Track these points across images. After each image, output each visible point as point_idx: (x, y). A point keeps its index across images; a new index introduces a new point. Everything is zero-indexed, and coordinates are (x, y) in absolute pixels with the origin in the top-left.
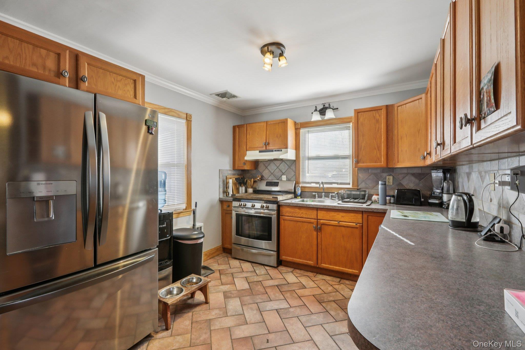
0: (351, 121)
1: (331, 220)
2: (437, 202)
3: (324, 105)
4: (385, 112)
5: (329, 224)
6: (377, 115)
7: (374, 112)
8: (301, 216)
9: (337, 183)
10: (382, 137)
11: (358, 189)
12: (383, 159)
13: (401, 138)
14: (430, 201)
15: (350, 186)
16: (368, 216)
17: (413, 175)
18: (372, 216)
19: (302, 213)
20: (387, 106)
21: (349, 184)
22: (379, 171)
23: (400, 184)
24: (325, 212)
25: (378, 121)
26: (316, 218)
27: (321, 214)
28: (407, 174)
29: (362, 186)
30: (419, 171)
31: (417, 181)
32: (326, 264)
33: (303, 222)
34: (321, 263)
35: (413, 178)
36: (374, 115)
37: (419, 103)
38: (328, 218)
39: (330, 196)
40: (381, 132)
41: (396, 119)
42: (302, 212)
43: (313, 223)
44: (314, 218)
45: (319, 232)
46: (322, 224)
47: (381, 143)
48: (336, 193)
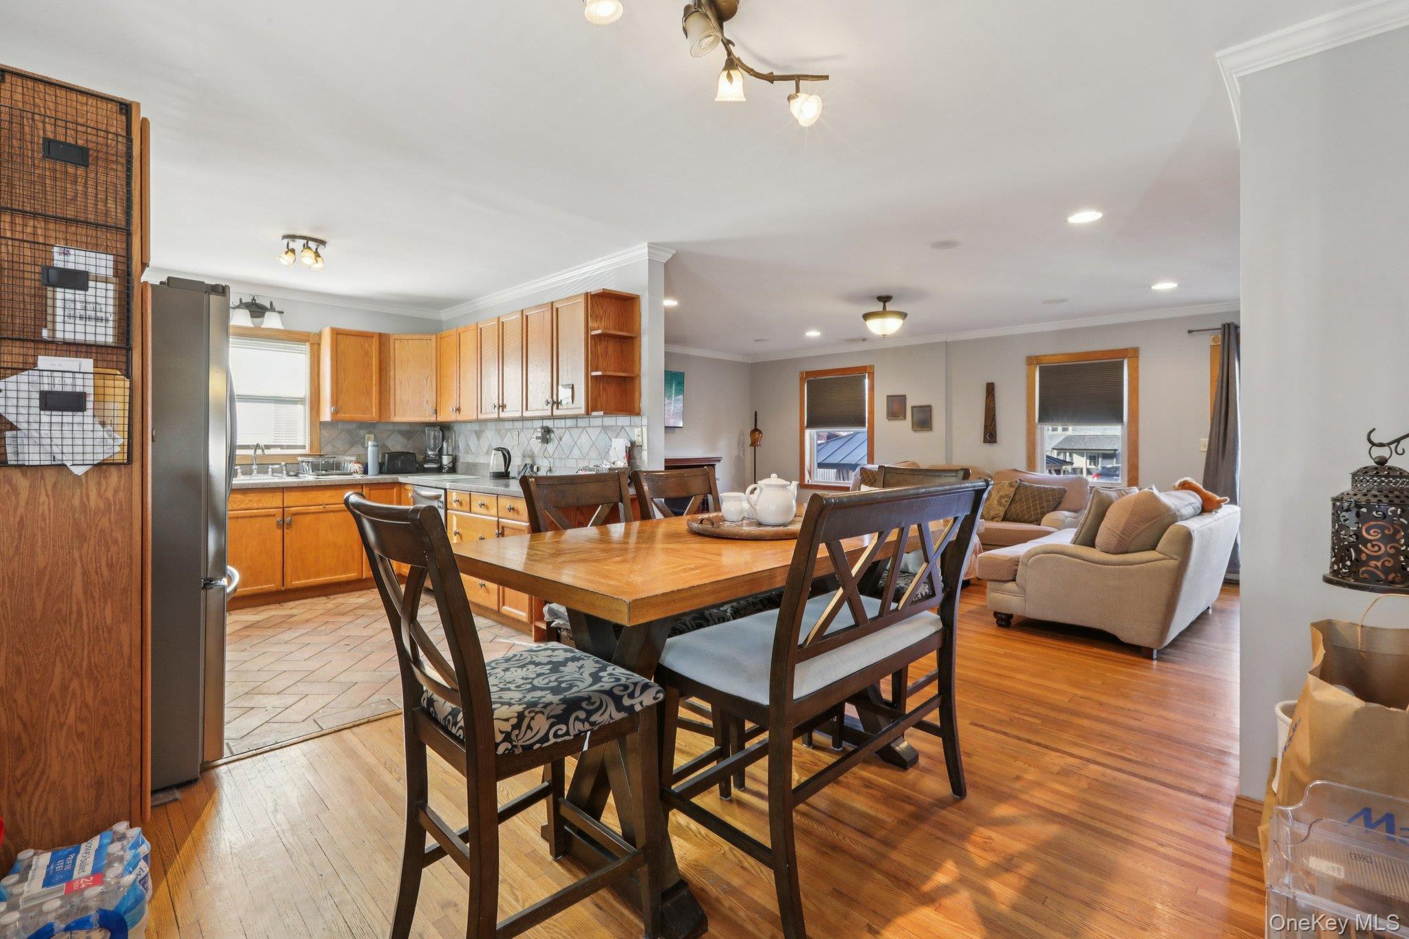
0: (308, 341)
1: (310, 504)
2: (435, 466)
3: (254, 299)
4: (378, 343)
5: (308, 511)
6: (367, 345)
7: (362, 338)
8: (249, 505)
9: (282, 447)
10: (374, 378)
11: (320, 455)
12: (375, 410)
13: (401, 383)
14: (426, 466)
15: (307, 451)
16: (370, 490)
17: (401, 432)
18: (375, 489)
19: (250, 501)
20: (380, 335)
21: (304, 447)
22: (354, 426)
23: (384, 446)
24: (300, 493)
25: (367, 353)
26: (281, 506)
27: (291, 499)
28: (393, 431)
29: (327, 449)
30: (407, 428)
31: (405, 441)
32: (300, 580)
33: (251, 517)
34: (291, 581)
35: (400, 438)
36: (362, 343)
37: (427, 344)
38: (305, 501)
39: (270, 470)
40: (372, 369)
41: (392, 355)
42: (250, 498)
43: (274, 515)
44: (277, 506)
45: (287, 528)
46: (293, 515)
47: (371, 386)
48: (283, 463)
